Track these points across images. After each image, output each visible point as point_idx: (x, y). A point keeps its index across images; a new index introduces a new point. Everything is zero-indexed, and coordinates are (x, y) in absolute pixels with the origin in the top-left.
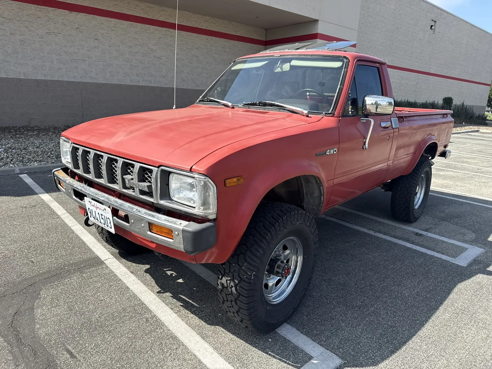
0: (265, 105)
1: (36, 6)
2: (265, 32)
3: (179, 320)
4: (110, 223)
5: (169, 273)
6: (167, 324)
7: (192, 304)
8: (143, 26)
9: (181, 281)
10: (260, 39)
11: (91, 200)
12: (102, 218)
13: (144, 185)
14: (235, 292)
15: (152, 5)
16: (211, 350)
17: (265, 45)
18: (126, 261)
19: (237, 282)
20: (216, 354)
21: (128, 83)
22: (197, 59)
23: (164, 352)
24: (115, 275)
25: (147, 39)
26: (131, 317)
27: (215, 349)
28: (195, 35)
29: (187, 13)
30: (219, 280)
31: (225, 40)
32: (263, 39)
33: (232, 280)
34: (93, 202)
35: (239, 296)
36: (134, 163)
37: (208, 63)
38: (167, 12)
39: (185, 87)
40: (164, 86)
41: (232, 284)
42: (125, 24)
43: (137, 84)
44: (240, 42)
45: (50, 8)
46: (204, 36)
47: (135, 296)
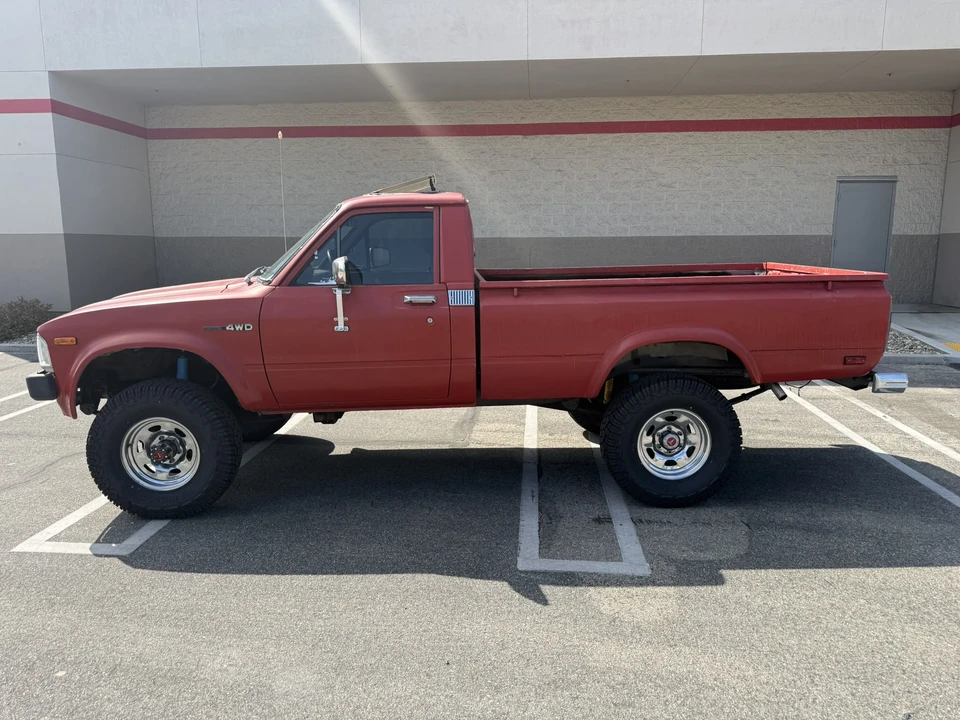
1: (480, 137)
2: (950, 97)
8: (641, 135)
10: (935, 114)
15: (662, 98)
17: (951, 126)
21: (607, 234)
22: (752, 177)
25: (647, 156)
28: (749, 133)
29: (735, 96)
31: (827, 131)
32: (947, 112)
37: (777, 183)
38: (689, 103)
39: (720, 233)
40: (674, 235)
42: (609, 138)
43: (623, 235)
44: (869, 131)
45: (499, 137)
46: (773, 132)
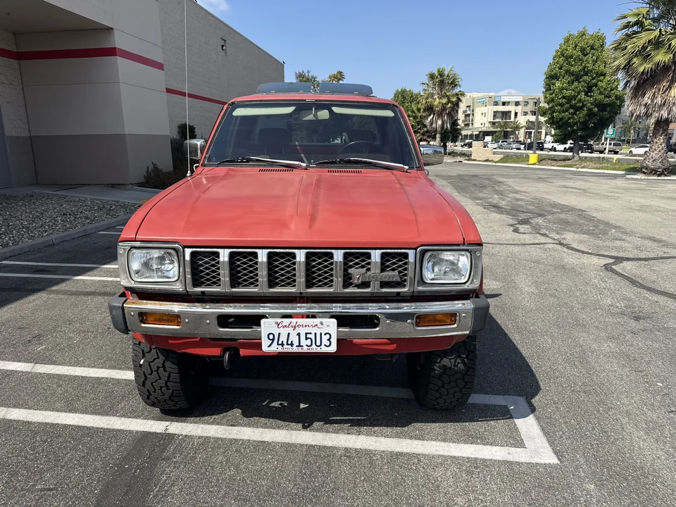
0: (350, 162)
2: (13, 37)
3: (374, 439)
4: (329, 340)
5: (276, 404)
6: (371, 448)
7: (359, 420)
9: (302, 406)
10: (8, 48)
11: (279, 320)
12: (307, 339)
13: (393, 275)
14: (463, 368)
16: (442, 444)
17: (19, 59)
18: (198, 419)
19: (464, 356)
20: (452, 445)
23: (416, 470)
24: (218, 438)
26: (329, 464)
27: (444, 440)
30: (437, 365)
32: (13, 48)
33: (459, 356)
34: (287, 321)
35: (467, 371)
36: (369, 251)
41: (459, 360)
47: (289, 445)
